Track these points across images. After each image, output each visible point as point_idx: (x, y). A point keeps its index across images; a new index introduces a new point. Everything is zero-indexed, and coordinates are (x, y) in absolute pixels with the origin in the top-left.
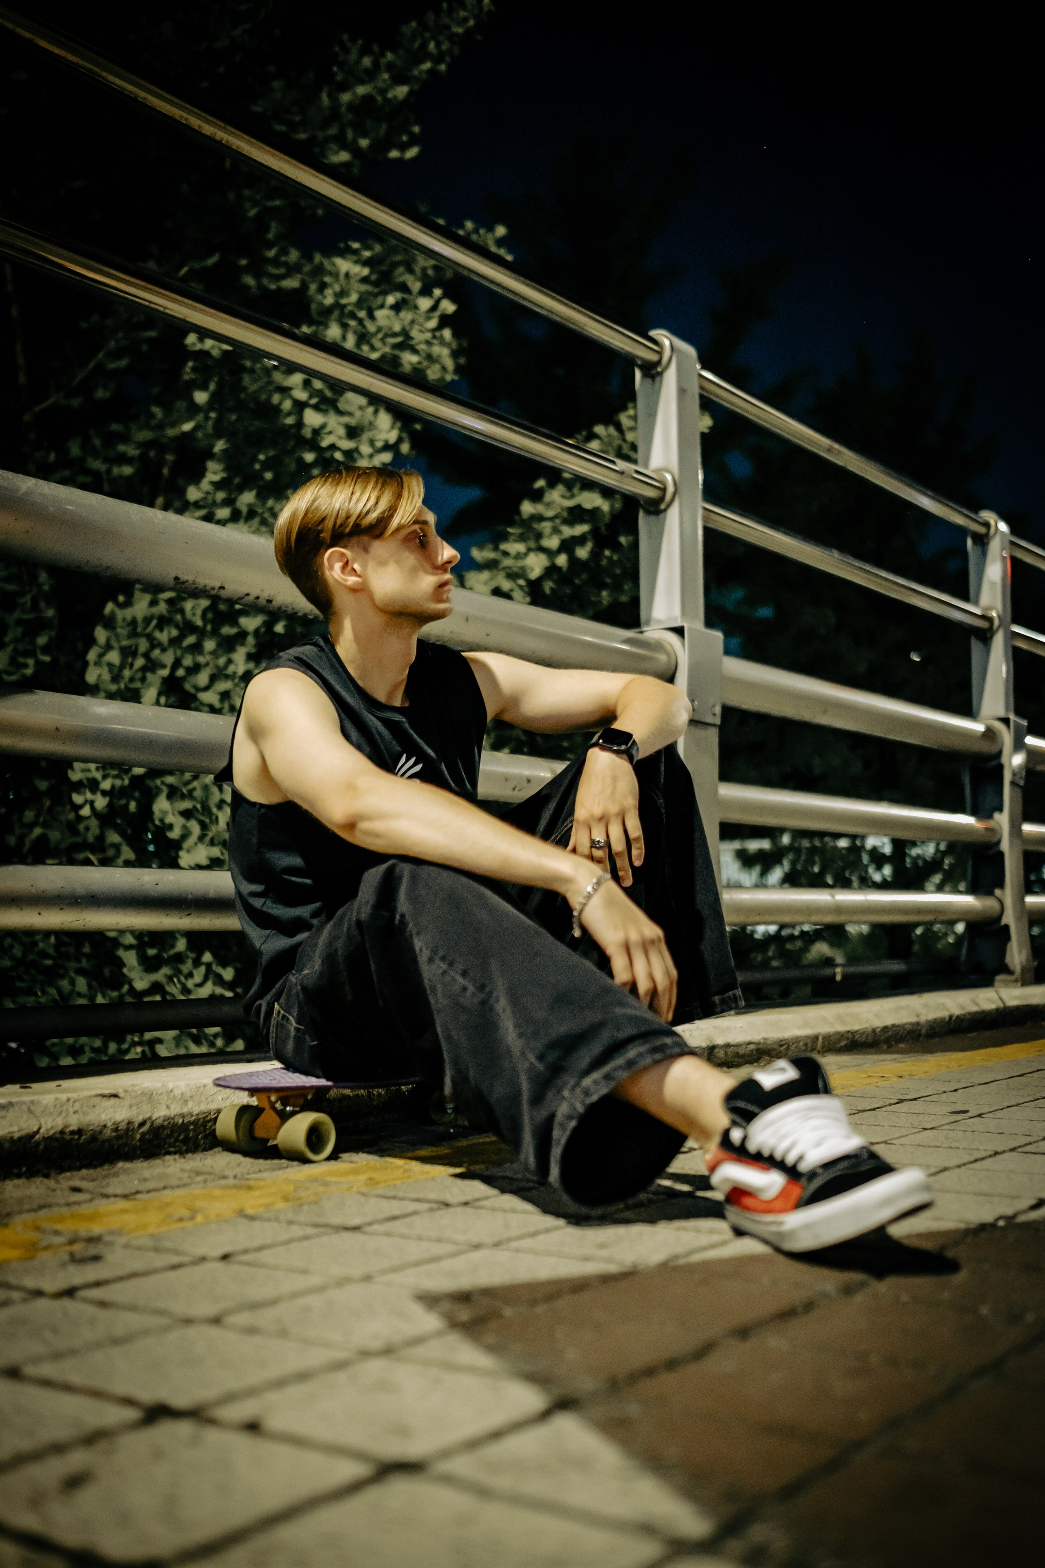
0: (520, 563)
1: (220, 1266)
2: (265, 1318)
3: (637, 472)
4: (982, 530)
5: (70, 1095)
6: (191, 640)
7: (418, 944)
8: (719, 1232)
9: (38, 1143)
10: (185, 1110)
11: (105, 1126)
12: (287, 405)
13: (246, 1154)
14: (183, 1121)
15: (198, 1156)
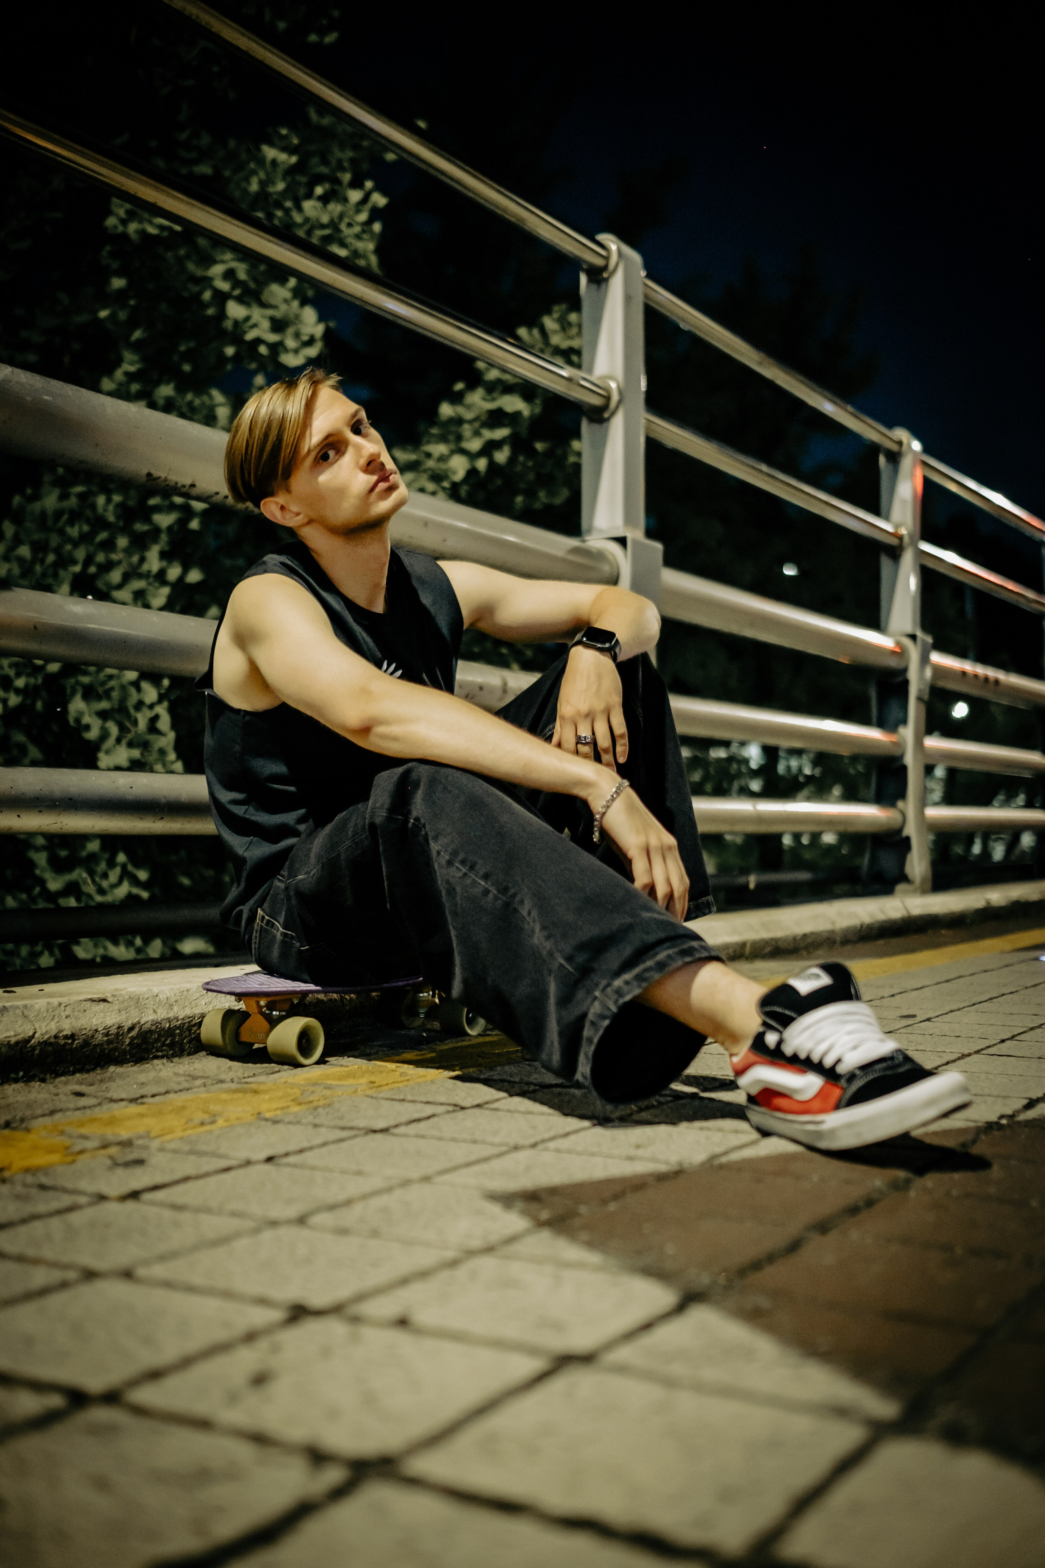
0: (443, 466)
1: (268, 1167)
2: (349, 1217)
3: (584, 379)
4: (894, 447)
5: (61, 1000)
6: (103, 536)
7: (434, 847)
8: (743, 1132)
9: (33, 1048)
10: (171, 1015)
11: (96, 1031)
12: (207, 295)
13: (232, 1058)
14: (170, 1025)
15: (186, 1060)
